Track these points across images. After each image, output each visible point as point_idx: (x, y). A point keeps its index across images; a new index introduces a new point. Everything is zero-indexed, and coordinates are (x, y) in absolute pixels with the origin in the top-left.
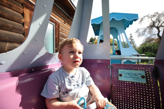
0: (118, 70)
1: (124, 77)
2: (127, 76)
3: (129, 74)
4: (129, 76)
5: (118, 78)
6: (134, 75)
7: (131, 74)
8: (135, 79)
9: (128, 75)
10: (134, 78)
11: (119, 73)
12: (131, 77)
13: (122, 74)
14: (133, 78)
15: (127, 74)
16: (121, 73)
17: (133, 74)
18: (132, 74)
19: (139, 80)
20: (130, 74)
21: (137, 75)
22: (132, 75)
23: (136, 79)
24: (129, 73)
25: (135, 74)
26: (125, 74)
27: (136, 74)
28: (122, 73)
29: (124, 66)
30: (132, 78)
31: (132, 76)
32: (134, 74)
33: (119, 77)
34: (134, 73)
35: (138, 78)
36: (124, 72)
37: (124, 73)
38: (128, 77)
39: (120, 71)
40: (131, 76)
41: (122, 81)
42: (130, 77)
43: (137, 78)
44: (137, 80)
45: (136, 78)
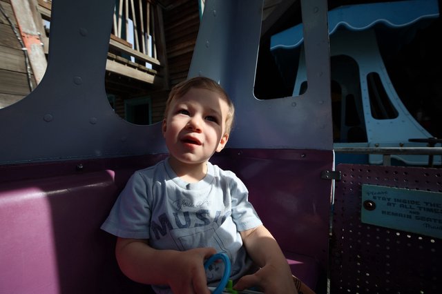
0: (360, 187)
2: (397, 209)
3: (403, 203)
4: (404, 211)
5: (359, 215)
6: (428, 210)
7: (414, 206)
8: (432, 223)
9: (402, 206)
10: (429, 219)
11: (365, 197)
12: (414, 216)
13: (377, 202)
14: (422, 219)
15: (398, 203)
16: (370, 197)
17: (423, 205)
18: (417, 203)
20: (408, 205)
22: (417, 210)
23: (437, 224)
24: (405, 201)
25: (433, 208)
26: (387, 201)
27: (437, 205)
28: (375, 198)
29: (387, 172)
30: (417, 218)
31: (418, 213)
32: (429, 207)
33: (364, 212)
34: (427, 204)
36: (382, 196)
37: (384, 199)
38: (400, 215)
39: (368, 191)
40: (414, 213)
41: (374, 227)
42: (410, 217)
43: (440, 222)
44: (440, 228)
45: (435, 220)
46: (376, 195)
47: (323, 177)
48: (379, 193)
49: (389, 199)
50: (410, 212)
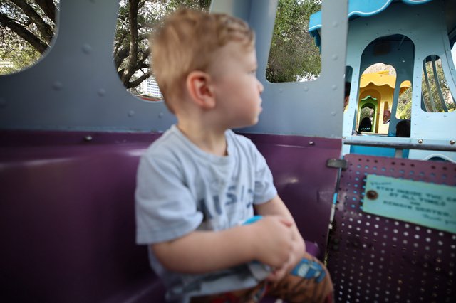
0: (365, 177)
1: (385, 202)
2: (399, 200)
3: (406, 194)
4: (405, 202)
5: (361, 204)
6: (431, 202)
7: (416, 198)
8: (431, 215)
9: (404, 197)
10: (428, 211)
11: (368, 188)
12: (414, 206)
13: (379, 192)
14: (422, 209)
15: (401, 194)
16: (374, 188)
17: (424, 196)
18: (419, 194)
19: (447, 222)
20: (410, 196)
21: (443, 204)
22: (418, 201)
23: (436, 215)
24: (407, 192)
25: (434, 200)
26: (390, 192)
27: (439, 197)
28: (378, 188)
29: (393, 163)
30: (418, 209)
31: (418, 204)
32: (430, 198)
33: (366, 201)
34: (428, 195)
35: (446, 214)
36: (385, 186)
37: (387, 189)
38: (401, 205)
39: (372, 181)
40: (415, 204)
41: (374, 216)
42: (410, 207)
43: (439, 213)
44: (439, 219)
45: (434, 211)
46: (381, 186)
47: (329, 165)
48: (383, 184)
49: (392, 190)
50: (412, 203)
